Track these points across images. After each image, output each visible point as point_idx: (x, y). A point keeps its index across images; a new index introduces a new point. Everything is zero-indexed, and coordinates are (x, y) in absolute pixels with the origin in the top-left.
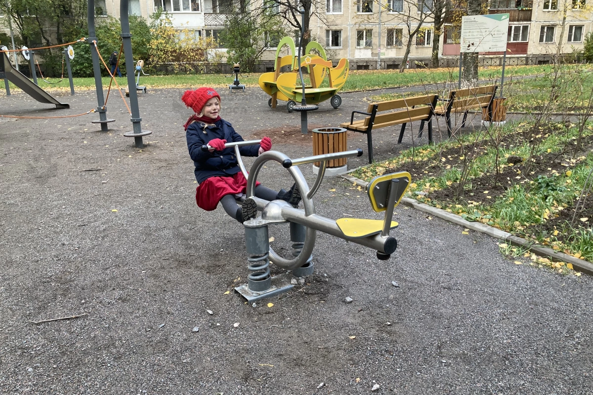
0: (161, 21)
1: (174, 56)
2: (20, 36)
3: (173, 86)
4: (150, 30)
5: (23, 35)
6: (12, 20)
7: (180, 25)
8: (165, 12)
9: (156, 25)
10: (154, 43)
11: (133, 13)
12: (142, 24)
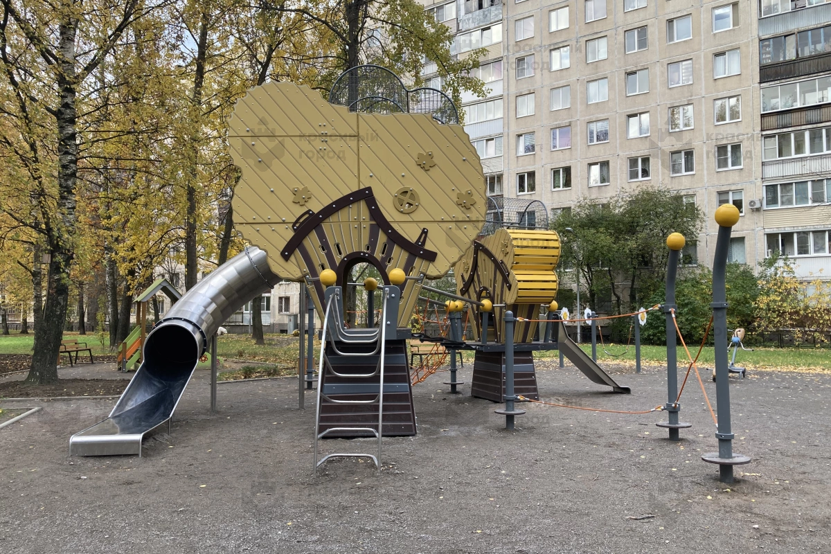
0: (776, 269)
1: (795, 320)
2: (587, 292)
3: (791, 368)
4: (759, 282)
5: (591, 291)
6: (581, 275)
7: (808, 274)
8: (784, 257)
9: (769, 275)
10: (763, 301)
11: (734, 260)
12: (747, 275)
